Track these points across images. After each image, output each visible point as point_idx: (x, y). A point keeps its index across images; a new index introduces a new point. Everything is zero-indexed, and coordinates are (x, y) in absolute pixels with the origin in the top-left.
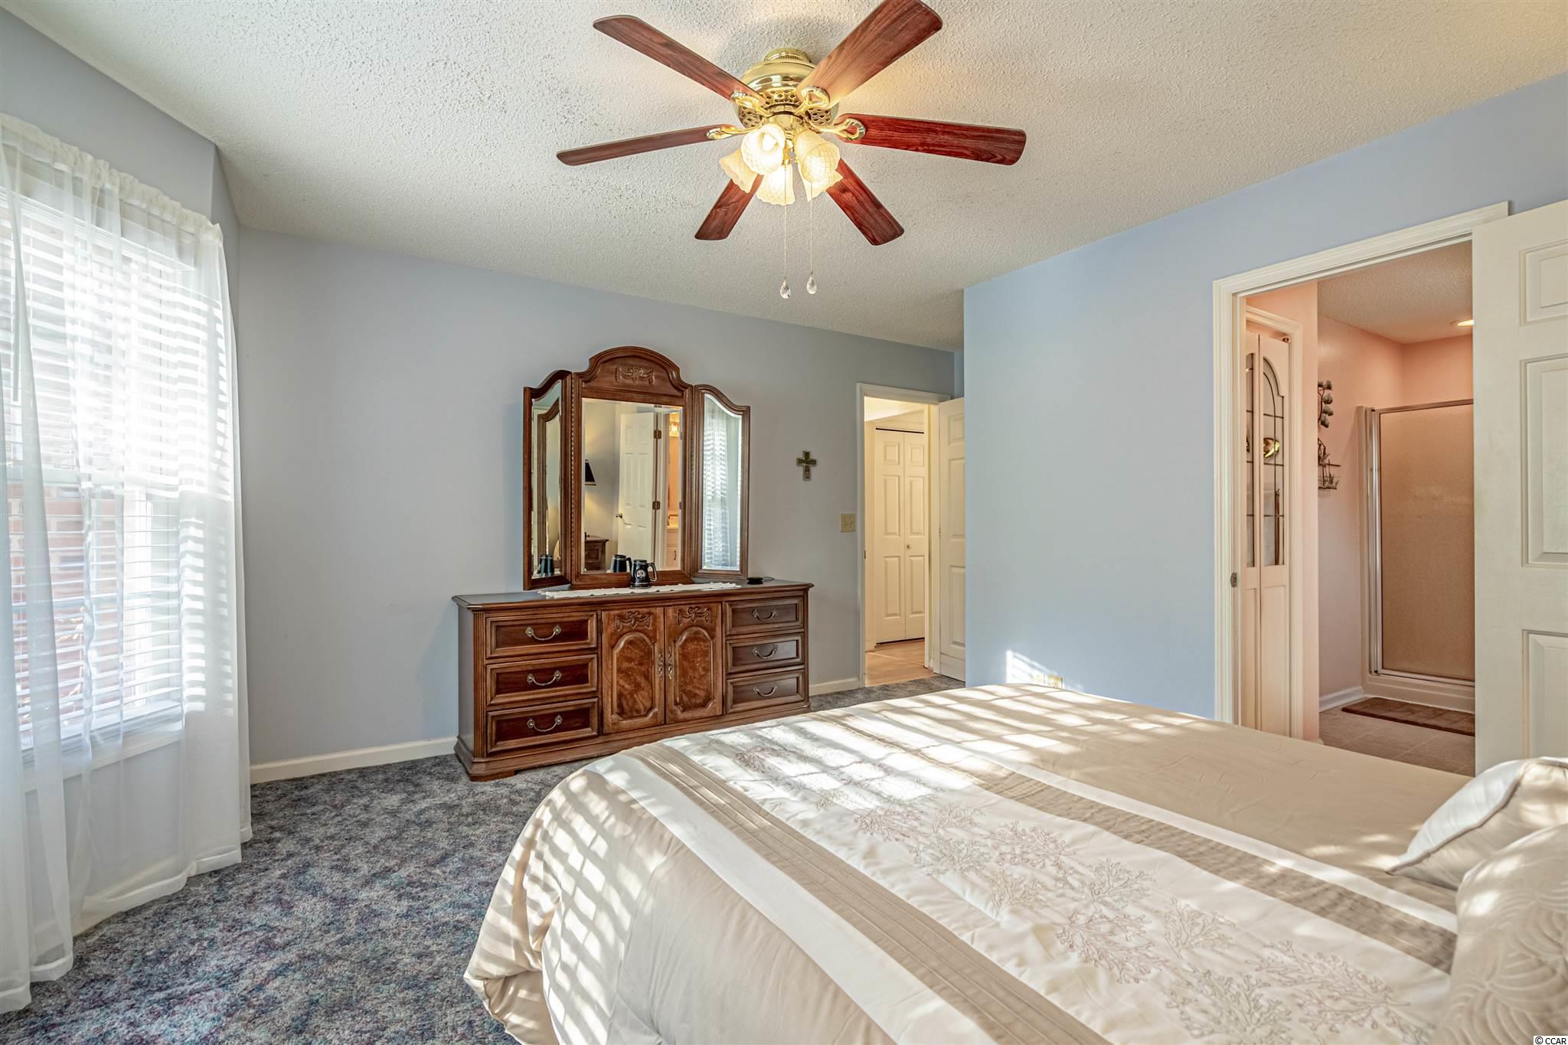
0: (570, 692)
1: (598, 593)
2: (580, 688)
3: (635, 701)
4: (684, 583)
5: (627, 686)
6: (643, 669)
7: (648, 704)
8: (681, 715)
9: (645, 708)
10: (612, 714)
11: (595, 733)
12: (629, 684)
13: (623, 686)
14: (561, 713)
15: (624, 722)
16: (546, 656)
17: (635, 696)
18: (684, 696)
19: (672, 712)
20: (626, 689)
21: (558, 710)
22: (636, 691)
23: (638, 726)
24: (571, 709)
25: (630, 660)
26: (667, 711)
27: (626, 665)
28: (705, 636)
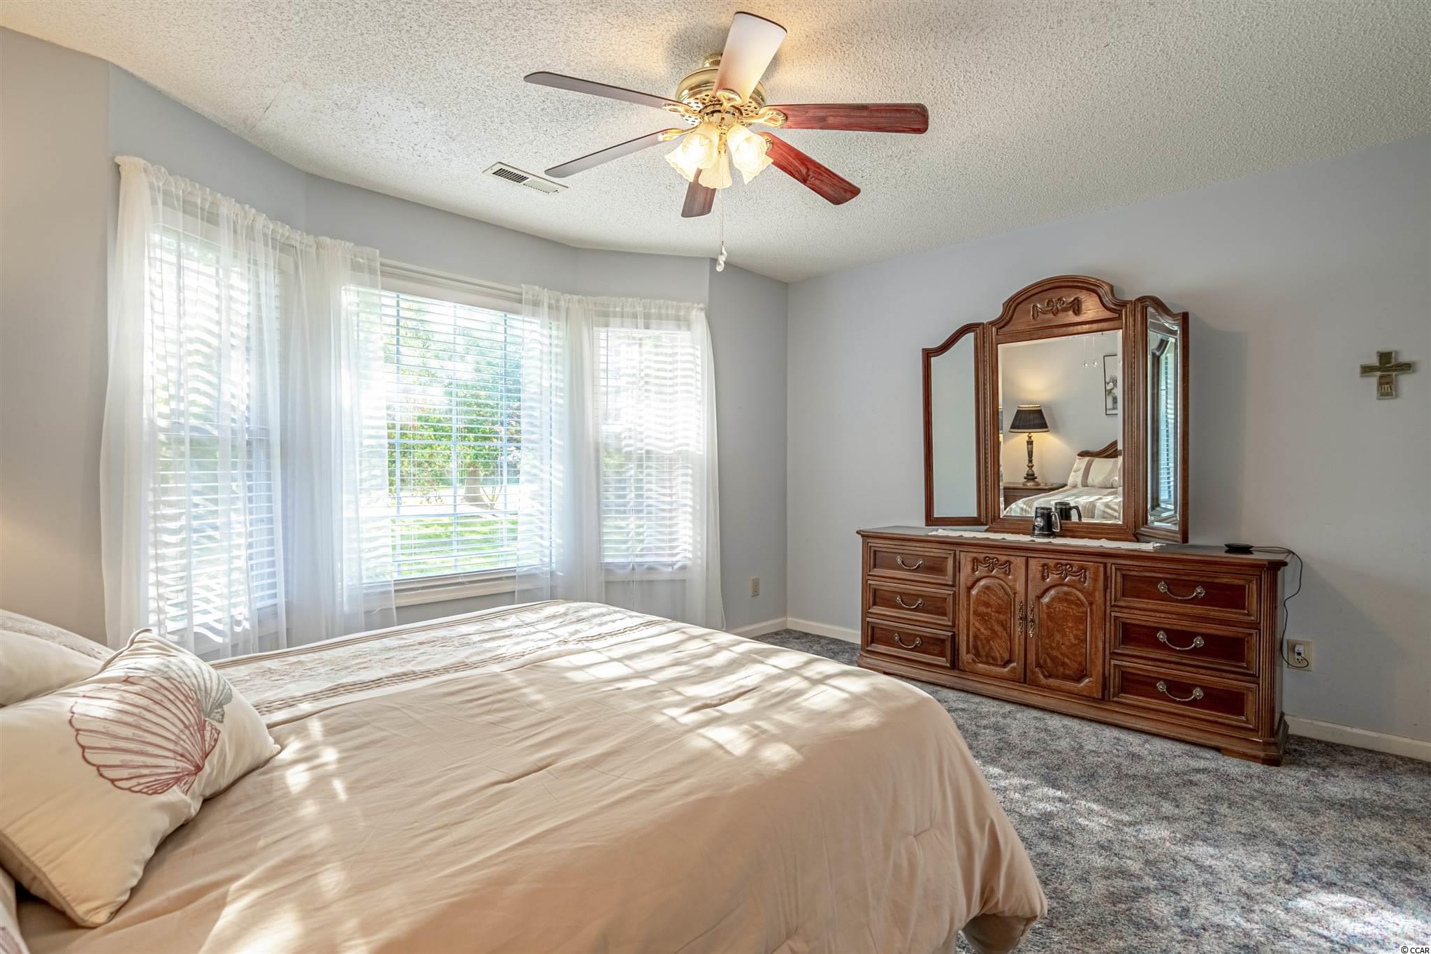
0: (926, 620)
1: (1010, 537)
2: (938, 619)
3: (991, 648)
4: (1109, 539)
5: (982, 630)
6: (1001, 617)
7: (1006, 656)
8: (1043, 681)
9: (1002, 658)
10: (968, 652)
11: (948, 665)
12: (985, 629)
13: (979, 630)
14: (920, 636)
15: (980, 665)
16: (910, 583)
17: (991, 643)
18: (1048, 660)
19: (1033, 673)
20: (982, 634)
21: (917, 633)
22: (992, 639)
23: (993, 674)
24: (927, 635)
25: (987, 605)
26: (1028, 671)
27: (982, 609)
28: (1079, 599)
